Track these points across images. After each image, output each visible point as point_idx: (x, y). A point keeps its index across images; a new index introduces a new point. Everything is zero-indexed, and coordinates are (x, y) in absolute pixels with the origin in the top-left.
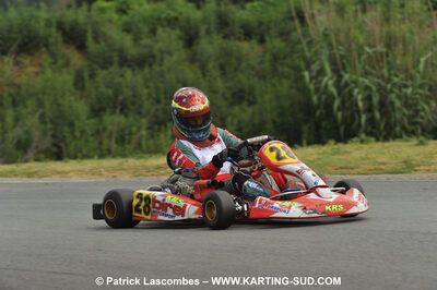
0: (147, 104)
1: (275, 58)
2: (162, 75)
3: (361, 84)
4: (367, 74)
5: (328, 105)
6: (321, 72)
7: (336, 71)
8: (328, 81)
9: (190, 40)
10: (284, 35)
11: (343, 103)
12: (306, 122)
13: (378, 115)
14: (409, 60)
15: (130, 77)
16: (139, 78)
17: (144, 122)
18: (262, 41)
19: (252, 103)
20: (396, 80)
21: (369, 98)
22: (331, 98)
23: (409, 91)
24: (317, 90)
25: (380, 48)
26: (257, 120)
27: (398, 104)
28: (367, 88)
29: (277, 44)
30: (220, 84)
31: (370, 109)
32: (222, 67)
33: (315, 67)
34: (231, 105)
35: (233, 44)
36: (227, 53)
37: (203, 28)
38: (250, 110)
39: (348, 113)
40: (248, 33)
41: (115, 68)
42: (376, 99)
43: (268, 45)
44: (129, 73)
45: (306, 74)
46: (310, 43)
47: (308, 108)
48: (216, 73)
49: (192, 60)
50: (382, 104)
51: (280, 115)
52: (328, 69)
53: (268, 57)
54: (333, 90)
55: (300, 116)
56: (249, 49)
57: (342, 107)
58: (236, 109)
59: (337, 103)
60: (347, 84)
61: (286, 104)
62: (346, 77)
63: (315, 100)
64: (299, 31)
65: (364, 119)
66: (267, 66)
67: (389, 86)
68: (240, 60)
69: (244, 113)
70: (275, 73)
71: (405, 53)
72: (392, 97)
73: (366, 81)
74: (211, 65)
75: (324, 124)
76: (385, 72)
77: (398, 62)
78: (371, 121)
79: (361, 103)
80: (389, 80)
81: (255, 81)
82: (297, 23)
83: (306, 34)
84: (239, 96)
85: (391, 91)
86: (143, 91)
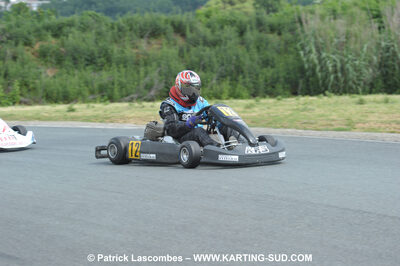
0: (217, 66)
1: (287, 43)
2: (225, 51)
3: (332, 60)
4: (333, 54)
5: (314, 70)
6: (310, 52)
7: (319, 51)
8: (314, 56)
9: (242, 33)
10: (292, 31)
11: (322, 68)
12: (302, 77)
13: (340, 75)
14: (358, 46)
15: (208, 51)
16: (213, 52)
17: (215, 76)
18: (280, 34)
19: (273, 67)
20: (350, 56)
21: (335, 66)
22: (315, 65)
23: (357, 62)
24: (308, 61)
25: (343, 39)
26: (276, 76)
27: (351, 69)
28: (334, 60)
29: (287, 36)
30: (256, 56)
31: (336, 72)
32: (258, 48)
33: (307, 49)
34: (262, 67)
35: (263, 35)
36: (260, 40)
37: (249, 26)
38: (272, 71)
39: (324, 74)
40: (272, 29)
41: (201, 47)
42: (339, 65)
43: (283, 36)
44: (208, 49)
45: (302, 53)
46: (306, 36)
47: (302, 70)
48: (255, 50)
49: (242, 43)
50: (342, 69)
51: (288, 74)
52: (314, 50)
53: (283, 43)
54: (316, 61)
55: (299, 75)
56: (273, 38)
57: (321, 70)
58: (265, 70)
59: (318, 68)
60: (324, 58)
61: (291, 68)
62: (324, 55)
63: (306, 66)
64: (300, 29)
65: (332, 77)
66: (282, 47)
67: (346, 60)
68: (267, 44)
69: (269, 72)
70: (286, 51)
71: (356, 43)
72: (348, 66)
73: (334, 57)
74: (251, 46)
75: (311, 79)
76: (345, 52)
77: (352, 47)
78: (336, 78)
79: (330, 69)
80: (346, 57)
81: (275, 55)
82: (298, 25)
83: (303, 32)
84: (266, 63)
85: (347, 62)
86: (214, 60)
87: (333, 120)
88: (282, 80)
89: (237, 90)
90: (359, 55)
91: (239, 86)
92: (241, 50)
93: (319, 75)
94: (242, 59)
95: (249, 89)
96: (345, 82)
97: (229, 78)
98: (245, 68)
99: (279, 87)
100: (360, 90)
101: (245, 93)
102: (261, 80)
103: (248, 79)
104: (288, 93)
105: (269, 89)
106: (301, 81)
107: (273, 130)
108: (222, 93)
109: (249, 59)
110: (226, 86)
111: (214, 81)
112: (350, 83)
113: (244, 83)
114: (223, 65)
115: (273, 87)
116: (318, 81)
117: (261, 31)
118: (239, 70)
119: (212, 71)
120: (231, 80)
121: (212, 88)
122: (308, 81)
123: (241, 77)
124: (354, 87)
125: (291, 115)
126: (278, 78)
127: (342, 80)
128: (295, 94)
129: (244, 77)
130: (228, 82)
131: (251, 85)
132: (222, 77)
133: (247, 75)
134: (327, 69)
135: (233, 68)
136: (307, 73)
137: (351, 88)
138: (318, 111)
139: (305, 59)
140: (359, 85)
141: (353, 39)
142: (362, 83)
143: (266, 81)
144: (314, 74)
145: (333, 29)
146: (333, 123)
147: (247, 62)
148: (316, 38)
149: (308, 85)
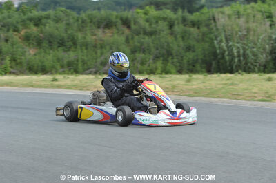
0: (153, 50)
1: (204, 34)
2: (159, 39)
3: (237, 47)
4: (238, 43)
5: (223, 54)
6: (221, 41)
7: (227, 40)
8: (224, 45)
9: (171, 26)
10: (208, 26)
11: (229, 53)
12: (214, 59)
13: (242, 58)
14: (255, 38)
15: (147, 39)
16: (150, 40)
17: (152, 57)
18: (199, 28)
19: (194, 51)
20: (250, 45)
21: (239, 52)
22: (224, 51)
23: (255, 50)
24: (219, 48)
25: (244, 33)
26: (195, 58)
27: (250, 55)
28: (238, 48)
29: (204, 29)
30: (182, 43)
31: (239, 56)
32: (183, 37)
33: (219, 39)
34: (186, 52)
35: (187, 28)
36: (185, 32)
37: (176, 22)
38: (193, 54)
39: (231, 58)
40: (194, 24)
41: (141, 36)
42: (242, 52)
43: (201, 29)
44: (147, 38)
45: (215, 41)
46: (217, 29)
47: (215, 54)
48: (180, 39)
49: (172, 34)
50: (244, 55)
51: (204, 56)
52: (224, 39)
53: (201, 34)
54: (225, 48)
55: (212, 58)
56: (194, 30)
57: (228, 55)
58: (187, 54)
59: (227, 53)
60: (231, 46)
61: (207, 52)
62: (231, 43)
63: (218, 51)
64: (213, 24)
65: (236, 60)
66: (200, 37)
67: (247, 47)
68: (190, 35)
69: (190, 55)
70: (203, 40)
71: (254, 35)
72: (248, 52)
73: (238, 45)
74: (178, 36)
75: (221, 61)
76: (245, 42)
77: (251, 38)
78: (239, 60)
79: (235, 54)
80: (247, 45)
81: (195, 43)
82: (212, 21)
83: (216, 26)
84: (189, 49)
85: (247, 50)
86: (152, 45)
87: (256, 93)
88: (200, 61)
89: (168, 68)
90: (255, 44)
91: (169, 64)
92: (170, 39)
93: (227, 58)
94: (171, 45)
95: (176, 67)
96: (246, 63)
97: (161, 59)
98: (174, 52)
99: (198, 66)
100: (256, 70)
101: (173, 70)
102: (185, 61)
103: (175, 60)
104: (204, 70)
105: (191, 67)
106: (214, 62)
107: (213, 99)
108: (156, 69)
109: (177, 45)
110: (159, 64)
111: (151, 61)
112: (249, 64)
113: (173, 63)
114: (157, 49)
115: (194, 66)
116: (226, 62)
117: (185, 25)
118: (169, 53)
119: (150, 54)
120: (163, 60)
121: (149, 66)
122: (219, 62)
123: (170, 58)
124: (252, 67)
125: (223, 88)
126: (197, 60)
127: (243, 62)
128: (209, 71)
129: (173, 59)
130: (161, 62)
131: (178, 64)
132: (157, 58)
133: (175, 57)
134: (233, 54)
135: (164, 51)
136: (219, 57)
137: (250, 68)
138: (242, 86)
139: (217, 46)
140: (256, 66)
141: (252, 33)
142: (258, 64)
143: (188, 61)
144: (223, 57)
145: (237, 25)
146: (256, 95)
147: (175, 47)
148: (225, 31)
149: (218, 65)
